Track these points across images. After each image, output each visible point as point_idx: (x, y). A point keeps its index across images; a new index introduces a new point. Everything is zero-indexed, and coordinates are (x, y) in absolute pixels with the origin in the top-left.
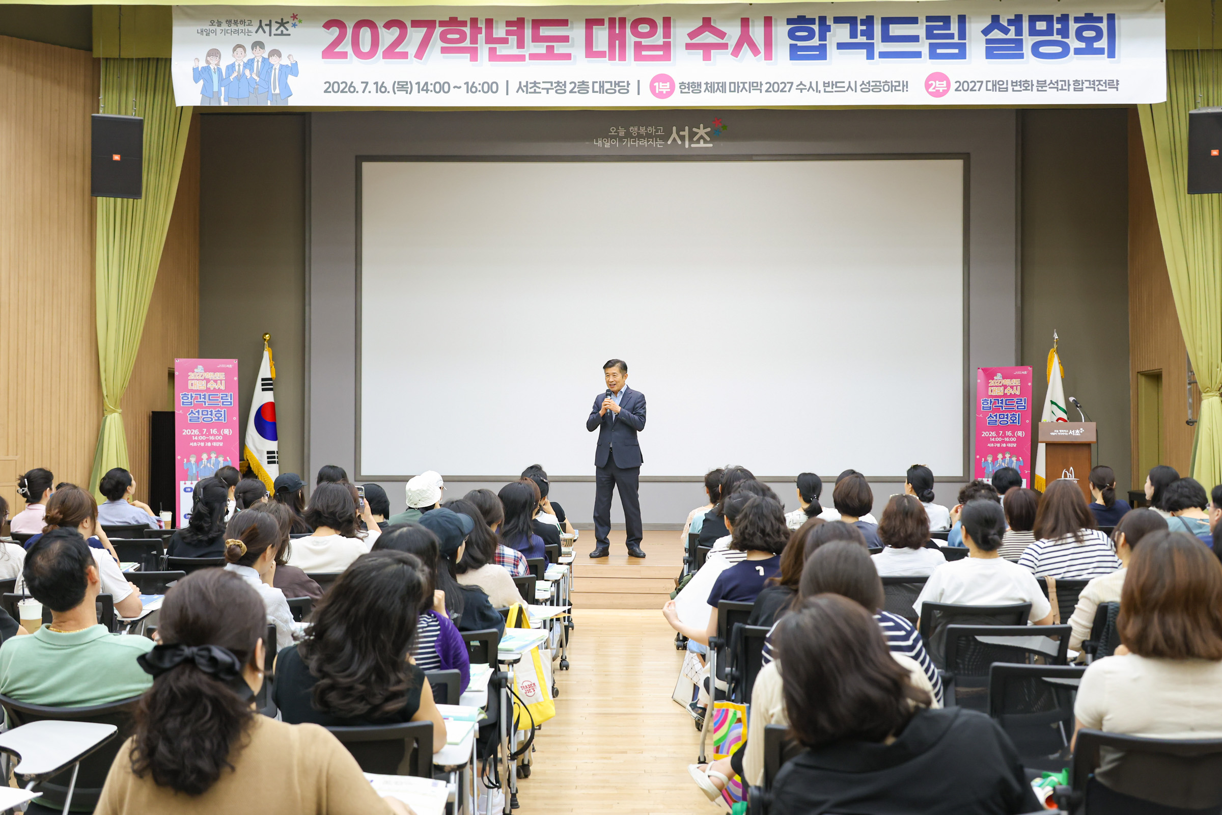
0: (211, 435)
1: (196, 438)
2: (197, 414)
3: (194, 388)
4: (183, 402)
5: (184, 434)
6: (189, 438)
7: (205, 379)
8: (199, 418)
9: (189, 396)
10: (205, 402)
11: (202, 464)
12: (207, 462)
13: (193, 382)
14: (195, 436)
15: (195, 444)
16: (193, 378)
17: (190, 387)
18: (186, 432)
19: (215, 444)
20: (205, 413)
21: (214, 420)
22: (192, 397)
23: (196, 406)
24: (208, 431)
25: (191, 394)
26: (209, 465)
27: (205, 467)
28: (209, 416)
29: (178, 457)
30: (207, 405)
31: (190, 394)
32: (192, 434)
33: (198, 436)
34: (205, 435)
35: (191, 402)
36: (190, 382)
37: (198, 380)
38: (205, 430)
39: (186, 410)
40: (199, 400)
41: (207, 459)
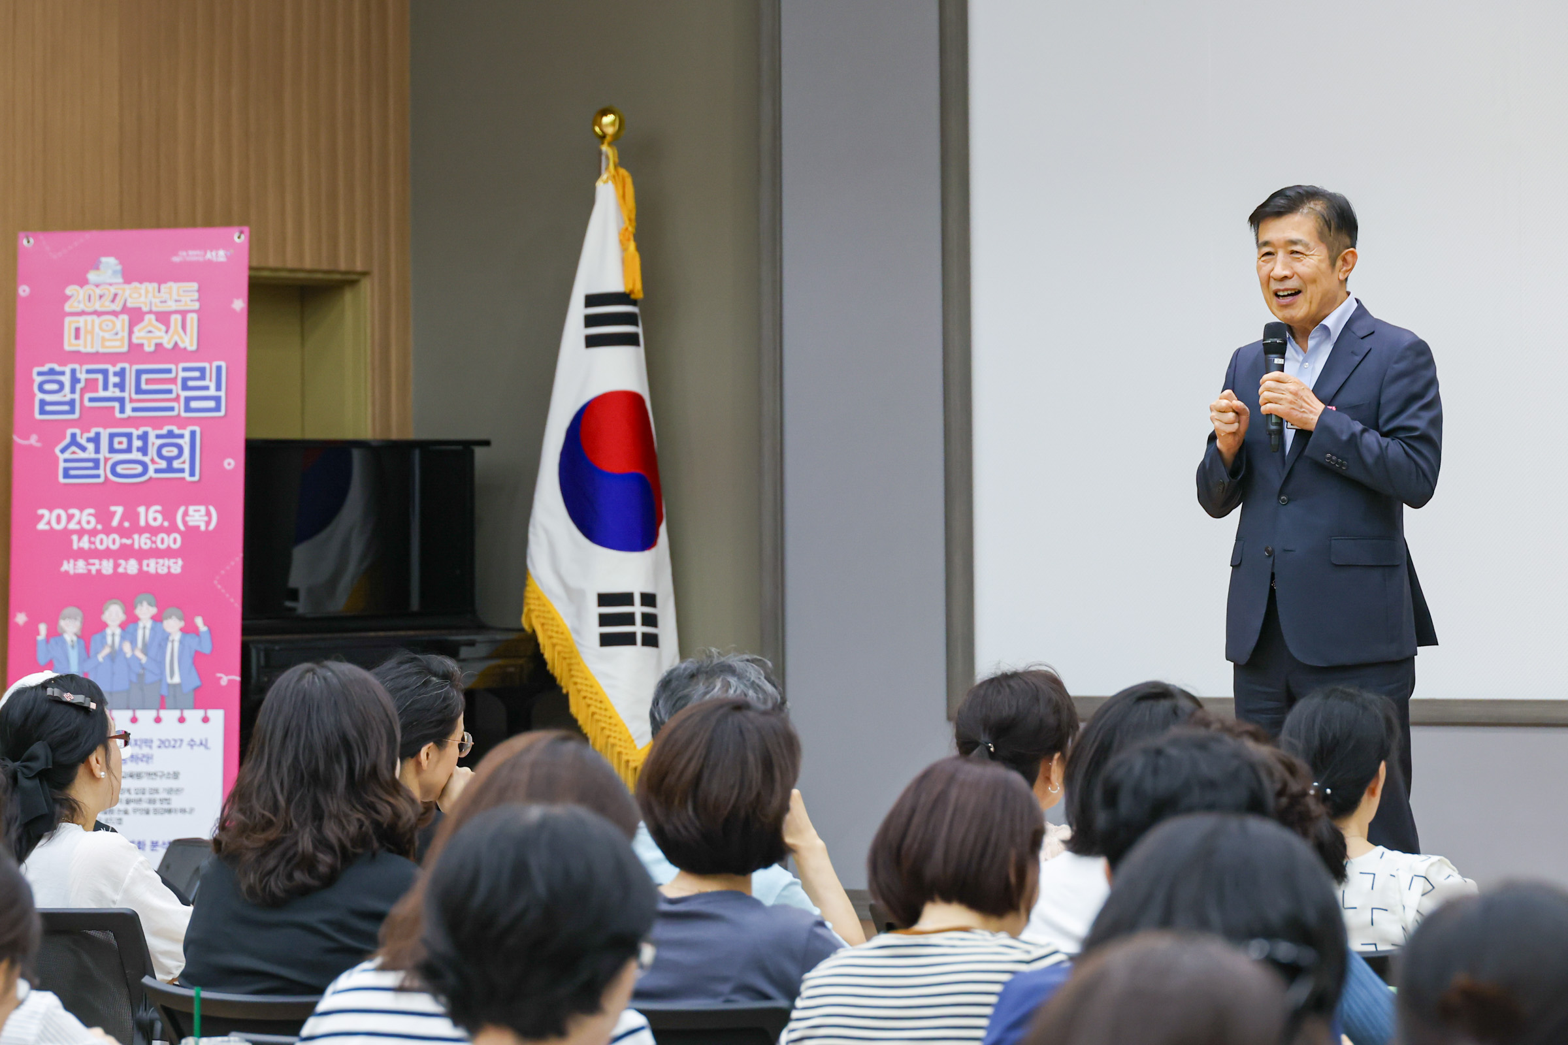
0: (141, 531)
1: (85, 543)
2: (91, 446)
3: (85, 346)
4: (43, 403)
5: (41, 526)
6: (60, 542)
7: (125, 310)
8: (96, 462)
9: (66, 379)
10: (121, 401)
11: (103, 643)
12: (123, 638)
13: (81, 321)
14: (81, 533)
15: (80, 567)
16: (81, 307)
17: (70, 344)
18: (50, 519)
19: (152, 566)
20: (121, 443)
21: (151, 473)
22: (75, 380)
23: (89, 419)
24: (131, 515)
25: (73, 372)
26: (127, 647)
27: (115, 655)
28: (135, 455)
29: (21, 619)
30: (128, 412)
31: (67, 369)
32: (73, 526)
33: (93, 533)
34: (122, 532)
35: (72, 403)
36: (70, 324)
37: (98, 314)
38: (119, 510)
39: (50, 433)
40: (102, 393)
41: (123, 626)
